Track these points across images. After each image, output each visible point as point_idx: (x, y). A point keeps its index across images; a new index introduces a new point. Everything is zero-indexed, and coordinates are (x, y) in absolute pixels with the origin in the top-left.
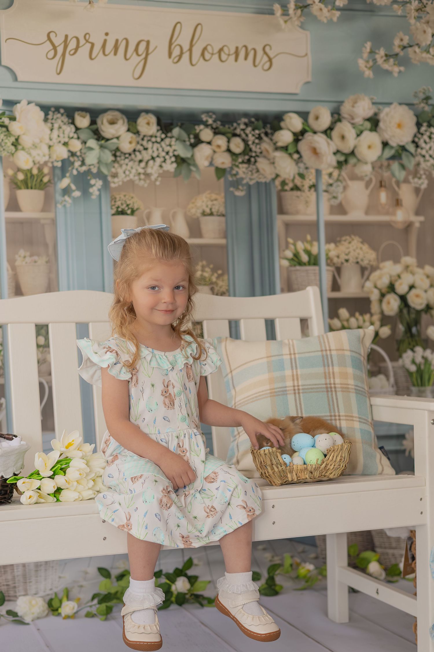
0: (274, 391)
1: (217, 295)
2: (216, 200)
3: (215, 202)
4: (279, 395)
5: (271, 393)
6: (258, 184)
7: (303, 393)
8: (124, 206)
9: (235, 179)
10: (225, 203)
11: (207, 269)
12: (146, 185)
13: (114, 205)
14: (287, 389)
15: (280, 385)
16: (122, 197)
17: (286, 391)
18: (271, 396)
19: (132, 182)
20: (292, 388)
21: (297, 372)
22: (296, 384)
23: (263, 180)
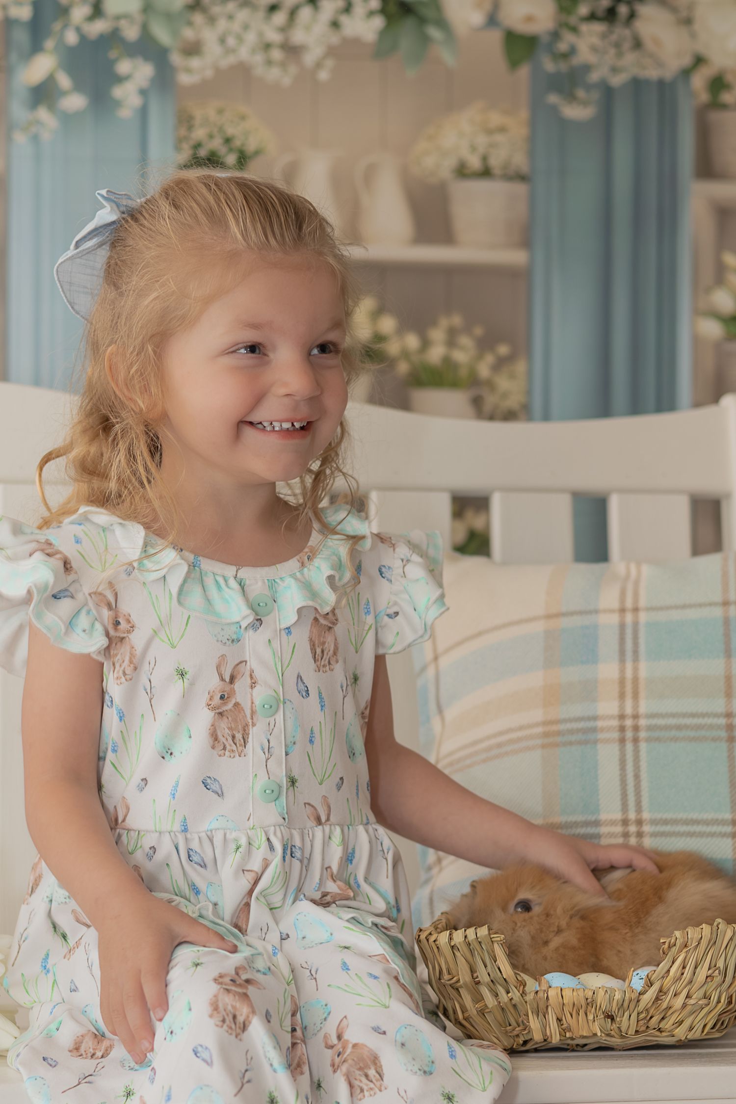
0: (555, 728)
1: (491, 418)
2: (502, 129)
3: (499, 138)
4: (571, 743)
5: (546, 735)
6: (637, 85)
7: (648, 740)
8: (216, 144)
9: (563, 67)
10: (532, 139)
11: (465, 341)
12: (287, 81)
13: (186, 138)
14: (600, 724)
15: (577, 710)
16: (211, 113)
17: (594, 730)
18: (543, 746)
19: (243, 70)
20: (615, 723)
21: (636, 670)
22: (629, 710)
23: (652, 73)
